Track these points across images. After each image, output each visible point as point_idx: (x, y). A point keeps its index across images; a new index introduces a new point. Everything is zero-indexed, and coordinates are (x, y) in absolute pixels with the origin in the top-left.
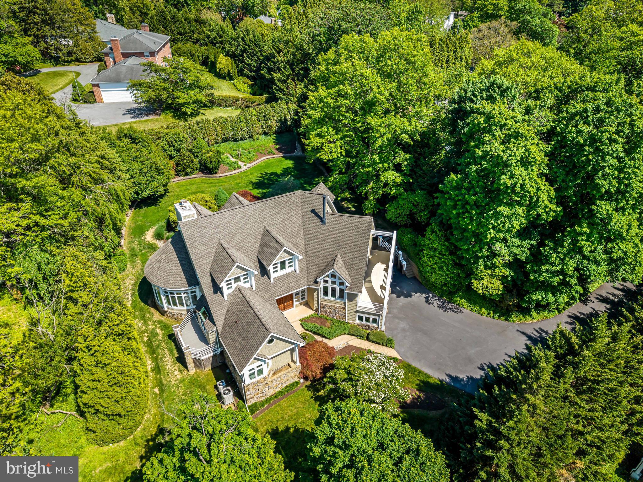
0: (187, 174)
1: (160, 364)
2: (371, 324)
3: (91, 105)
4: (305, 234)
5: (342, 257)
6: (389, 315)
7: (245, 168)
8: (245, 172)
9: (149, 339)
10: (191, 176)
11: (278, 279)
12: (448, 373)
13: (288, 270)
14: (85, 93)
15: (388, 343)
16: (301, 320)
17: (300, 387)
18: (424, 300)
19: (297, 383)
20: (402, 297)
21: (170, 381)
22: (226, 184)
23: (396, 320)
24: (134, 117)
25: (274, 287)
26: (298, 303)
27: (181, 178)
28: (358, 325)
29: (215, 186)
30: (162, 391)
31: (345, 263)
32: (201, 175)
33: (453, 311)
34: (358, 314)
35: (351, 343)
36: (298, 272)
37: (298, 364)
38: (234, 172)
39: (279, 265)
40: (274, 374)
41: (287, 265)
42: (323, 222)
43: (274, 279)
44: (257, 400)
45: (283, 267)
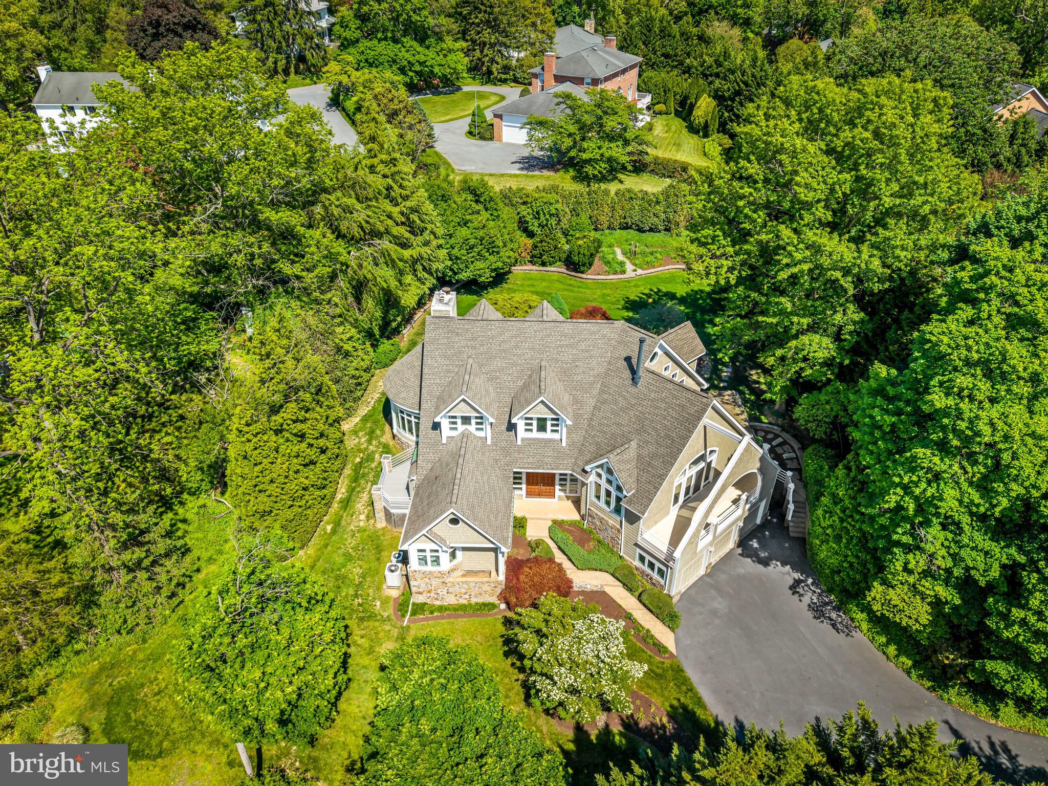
0: (544, 264)
1: (353, 498)
2: (655, 576)
3: (484, 143)
4: (602, 391)
5: (639, 446)
6: (708, 580)
7: (633, 274)
8: (628, 281)
9: (360, 463)
10: (548, 268)
11: (528, 442)
12: (741, 718)
13: (548, 435)
14: (484, 125)
15: (669, 618)
16: (555, 522)
17: (496, 614)
18: (791, 582)
19: (493, 606)
20: (750, 559)
21: (349, 524)
22: (588, 292)
23: (713, 592)
24: (522, 169)
25: (519, 452)
26: (562, 494)
27: (534, 268)
28: (637, 569)
29: (572, 291)
30: (334, 531)
31: (640, 457)
32: (564, 270)
33: (834, 626)
34: (638, 551)
35: (607, 590)
36: (564, 444)
37: (502, 577)
38: (611, 277)
39: (535, 423)
40: (463, 576)
41: (549, 427)
42: (634, 380)
43: (523, 440)
44: (429, 601)
45: (542, 427)
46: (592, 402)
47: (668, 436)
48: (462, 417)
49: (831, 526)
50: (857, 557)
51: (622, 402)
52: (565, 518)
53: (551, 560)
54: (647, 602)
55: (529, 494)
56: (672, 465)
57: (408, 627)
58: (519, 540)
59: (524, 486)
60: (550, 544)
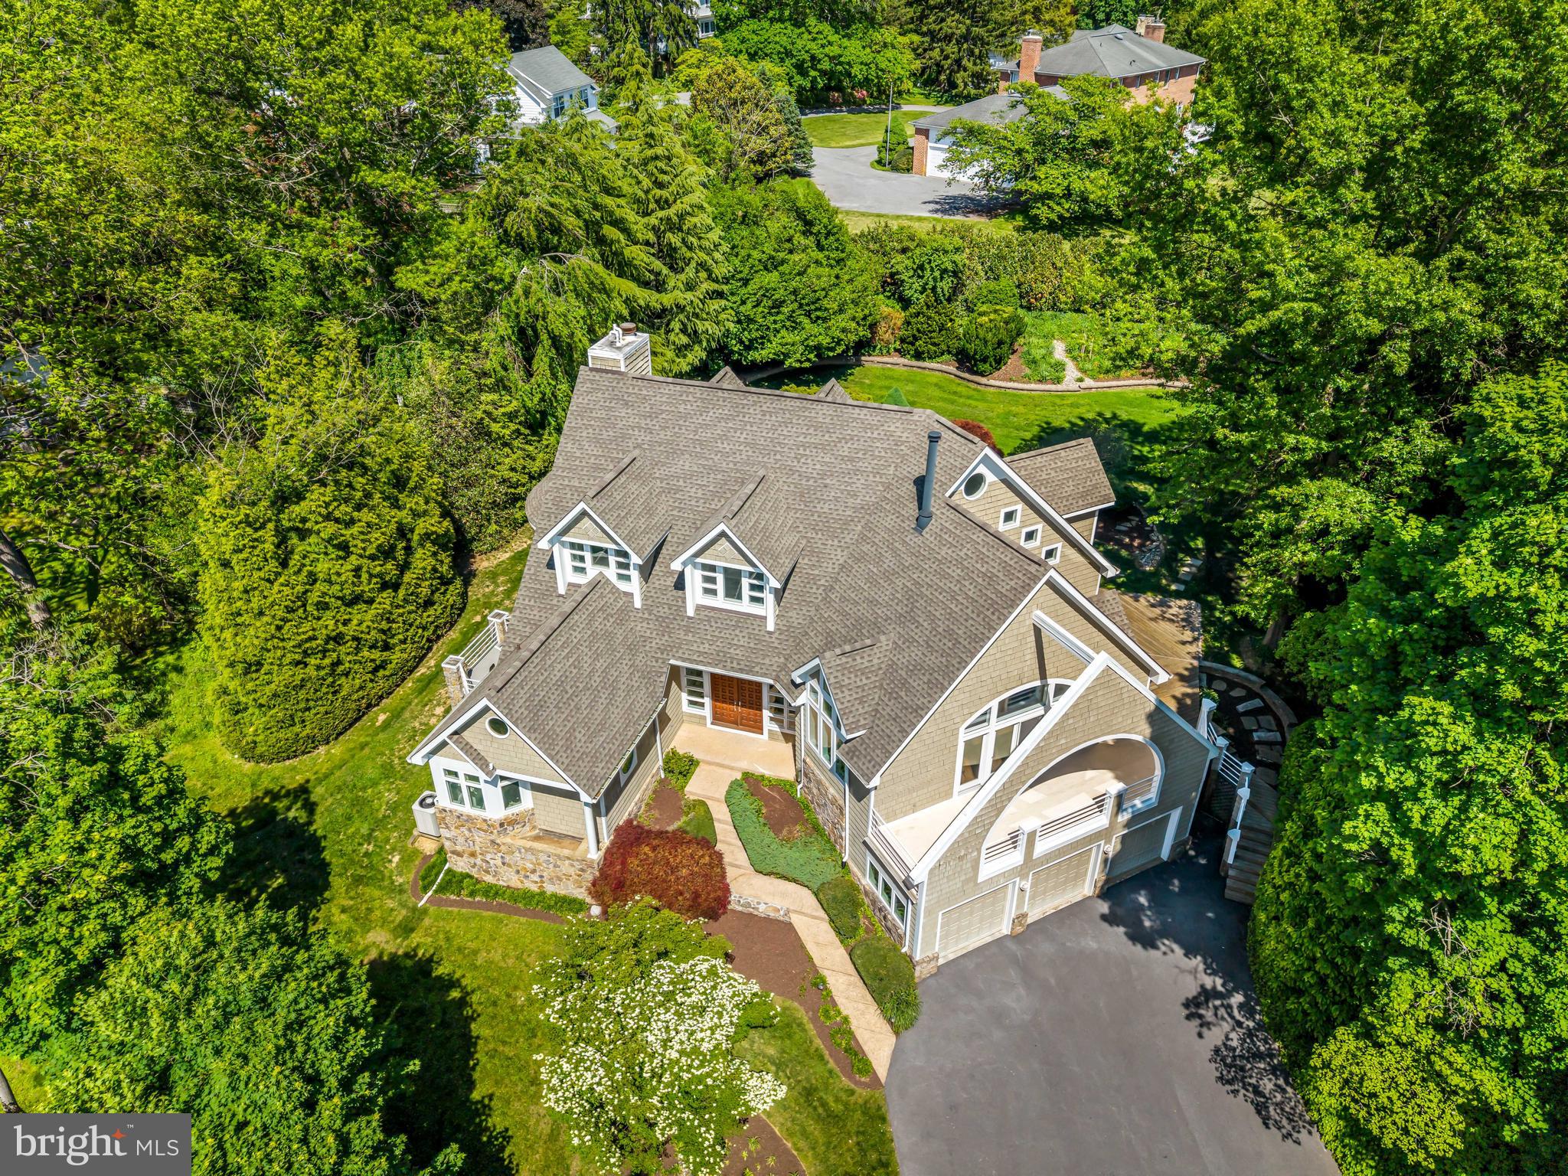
0: (918, 356)
2: (891, 910)
3: (895, 175)
4: (862, 538)
5: (896, 646)
6: (1012, 946)
7: (1075, 386)
8: (1062, 395)
10: (927, 364)
11: (704, 614)
13: (744, 606)
14: (901, 148)
15: (893, 1003)
16: (747, 776)
18: (1192, 991)
19: (578, 906)
20: (1122, 929)
21: (415, 718)
22: (981, 405)
23: (1013, 974)
24: (936, 211)
25: (687, 632)
26: (775, 728)
27: (902, 360)
28: (866, 893)
29: (953, 402)
30: (386, 725)
31: (891, 668)
32: (952, 369)
33: (1259, 1106)
34: (870, 858)
35: (797, 921)
36: (770, 628)
37: (593, 855)
38: (1033, 386)
39: (720, 578)
40: (537, 838)
41: (746, 592)
42: (922, 521)
43: (699, 608)
44: (474, 872)
45: (733, 588)
46: (841, 557)
47: (949, 633)
48: (595, 550)
49: (1291, 885)
50: (1335, 966)
51: (889, 561)
52: (767, 773)
53: (707, 843)
54: (859, 962)
55: (718, 718)
56: (943, 689)
57: (424, 911)
58: (666, 796)
59: (707, 701)
60: (720, 813)
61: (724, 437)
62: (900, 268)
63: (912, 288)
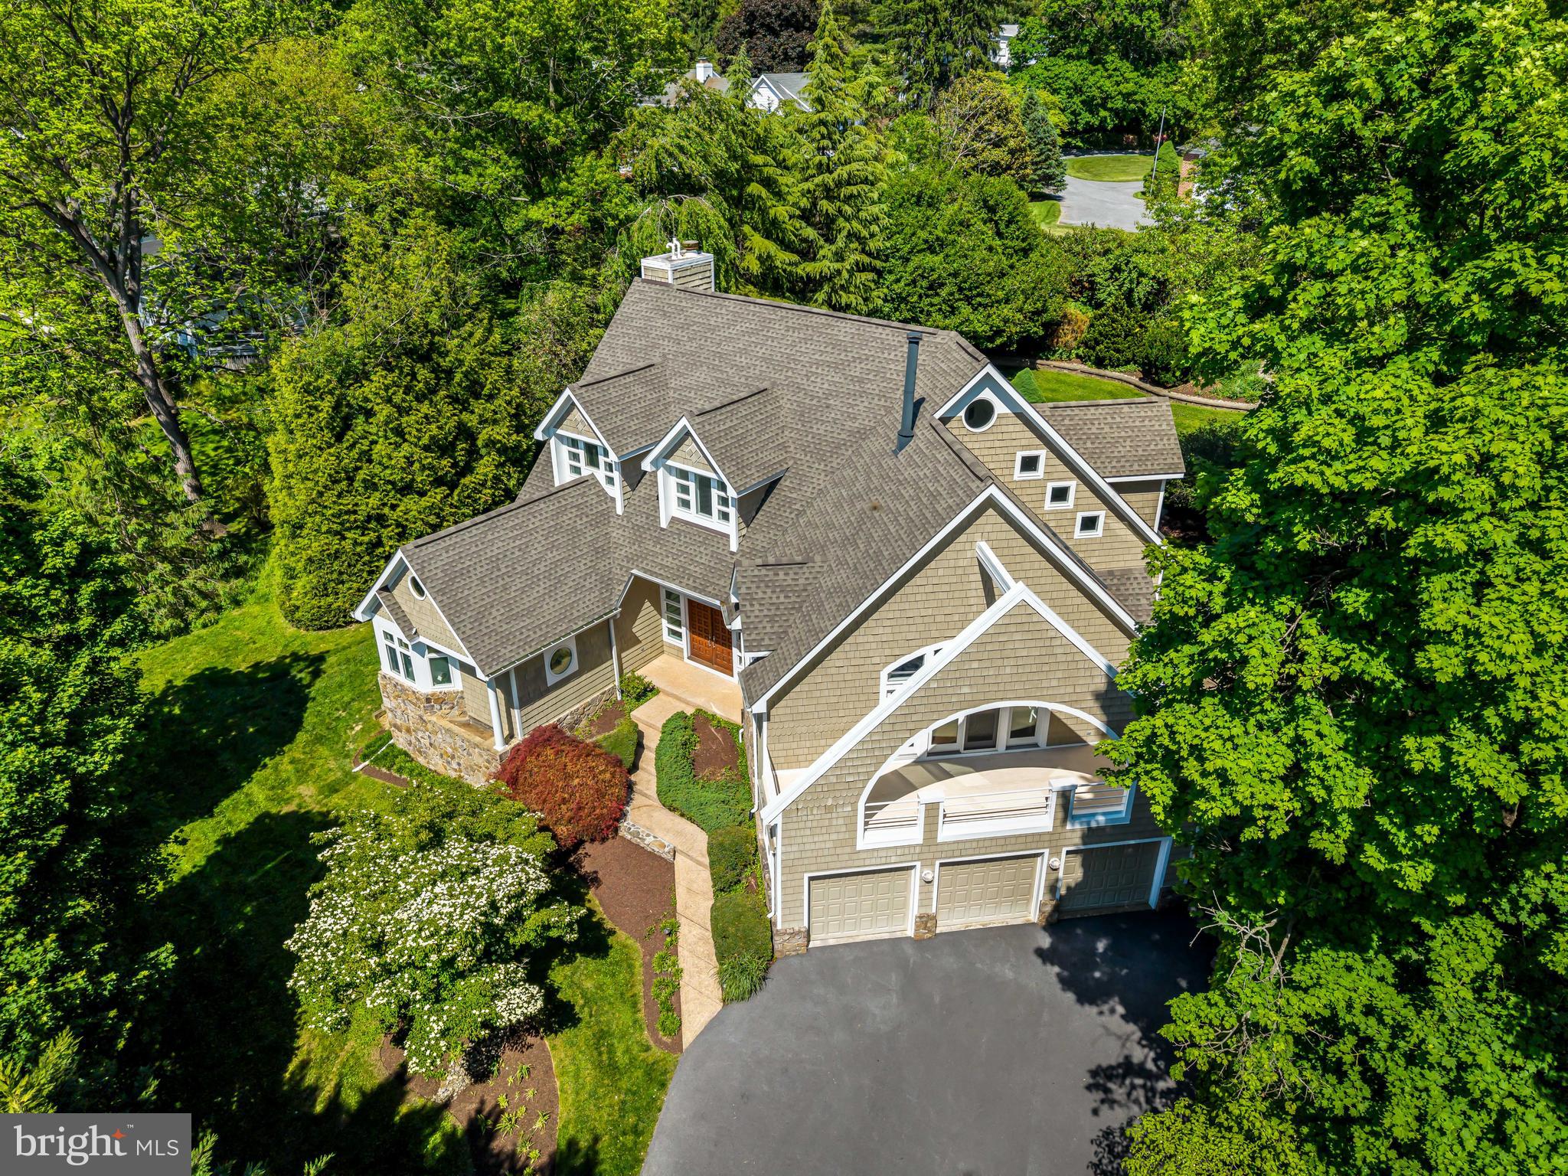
0: (1100, 363)
5: (829, 569)
6: (909, 950)
10: (1109, 372)
11: (678, 527)
13: (713, 522)
16: (699, 713)
23: (894, 979)
25: (657, 543)
27: (1085, 368)
32: (1135, 379)
35: (680, 862)
36: (733, 546)
37: (500, 747)
38: (1220, 402)
39: (693, 487)
40: (465, 725)
41: (715, 505)
42: (902, 443)
43: (672, 520)
44: (410, 750)
45: (704, 501)
46: (823, 481)
47: (877, 554)
48: (588, 448)
51: (860, 485)
52: (719, 713)
54: (714, 914)
55: (693, 653)
57: (355, 777)
58: (610, 714)
59: (683, 630)
60: (652, 740)
61: (744, 351)
62: (1096, 270)
63: (1109, 293)
